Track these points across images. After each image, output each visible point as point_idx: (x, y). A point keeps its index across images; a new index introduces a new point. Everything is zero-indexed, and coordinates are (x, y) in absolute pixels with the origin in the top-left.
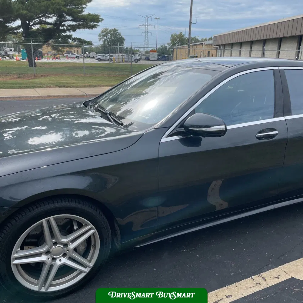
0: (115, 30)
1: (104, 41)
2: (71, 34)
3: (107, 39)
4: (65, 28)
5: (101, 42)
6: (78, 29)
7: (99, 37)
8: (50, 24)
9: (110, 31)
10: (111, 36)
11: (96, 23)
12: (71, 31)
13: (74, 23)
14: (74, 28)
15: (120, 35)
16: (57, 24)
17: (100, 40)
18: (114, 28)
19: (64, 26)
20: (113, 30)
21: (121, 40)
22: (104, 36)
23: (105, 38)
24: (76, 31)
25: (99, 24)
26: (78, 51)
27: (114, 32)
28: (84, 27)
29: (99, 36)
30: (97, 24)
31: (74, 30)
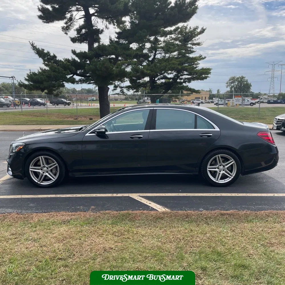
0: (242, 78)
1: (231, 88)
2: (187, 85)
3: (234, 86)
4: (182, 81)
5: (229, 89)
6: (193, 80)
7: (226, 85)
8: (170, 78)
9: (238, 78)
10: (238, 84)
11: (206, 75)
12: (187, 82)
13: (189, 77)
14: (189, 80)
15: (247, 81)
16: (175, 79)
17: (227, 87)
18: (242, 76)
19: (181, 79)
20: (240, 77)
21: (248, 86)
22: (232, 83)
23: (232, 85)
24: (191, 82)
25: (209, 75)
26: (205, 97)
27: (241, 79)
28: (197, 79)
29: (226, 84)
30: (208, 76)
31: (189, 82)
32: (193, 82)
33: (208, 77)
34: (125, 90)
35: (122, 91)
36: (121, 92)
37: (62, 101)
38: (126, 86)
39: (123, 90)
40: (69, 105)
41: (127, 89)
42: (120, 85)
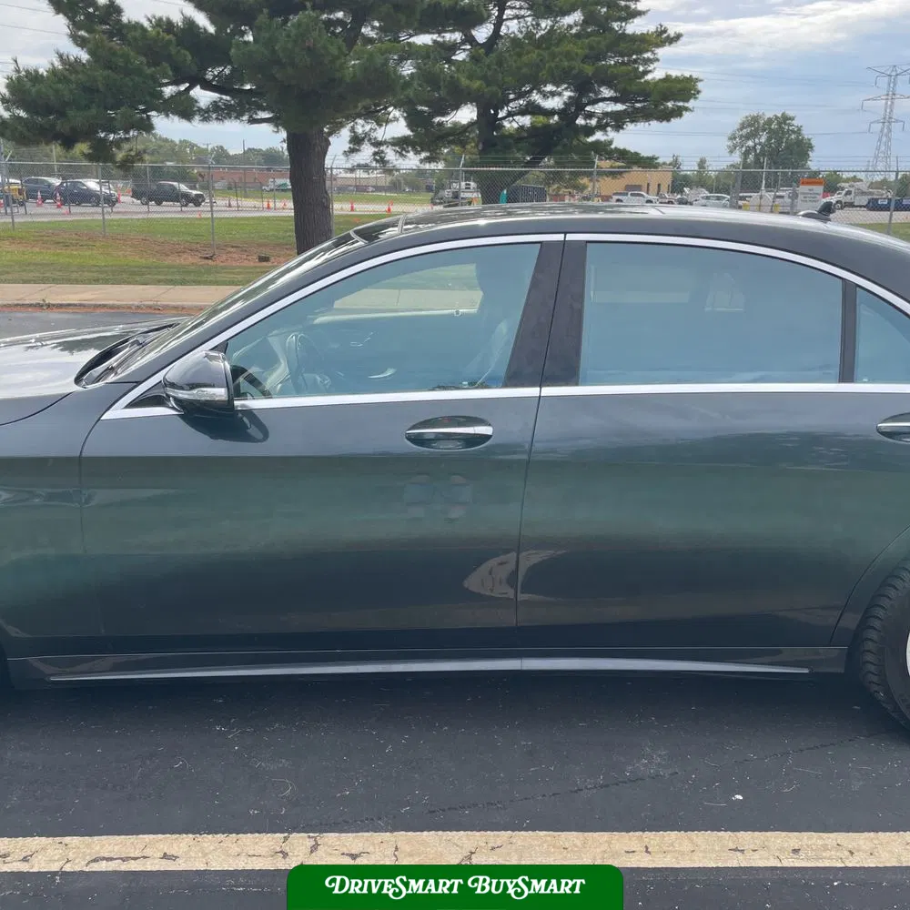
0: (785, 119)
1: (746, 154)
2: (609, 138)
3: (754, 147)
4: (594, 122)
5: (737, 158)
6: (632, 122)
7: (730, 143)
8: (551, 113)
9: (770, 121)
10: (769, 139)
11: (681, 104)
12: (609, 129)
13: (619, 107)
14: (618, 121)
15: (799, 131)
16: (567, 114)
17: (731, 152)
18: (783, 114)
19: (590, 115)
20: (777, 117)
21: (801, 149)
22: (748, 137)
23: (750, 143)
24: (623, 128)
25: (691, 104)
26: (659, 185)
27: (779, 124)
28: (646, 115)
29: (730, 139)
30: (686, 105)
31: (618, 127)
32: (630, 127)
33: (687, 109)
34: (390, 154)
35: (380, 158)
36: (377, 161)
37: (173, 188)
38: (393, 138)
39: (382, 152)
40: (197, 204)
41: (397, 148)
42: (373, 135)
